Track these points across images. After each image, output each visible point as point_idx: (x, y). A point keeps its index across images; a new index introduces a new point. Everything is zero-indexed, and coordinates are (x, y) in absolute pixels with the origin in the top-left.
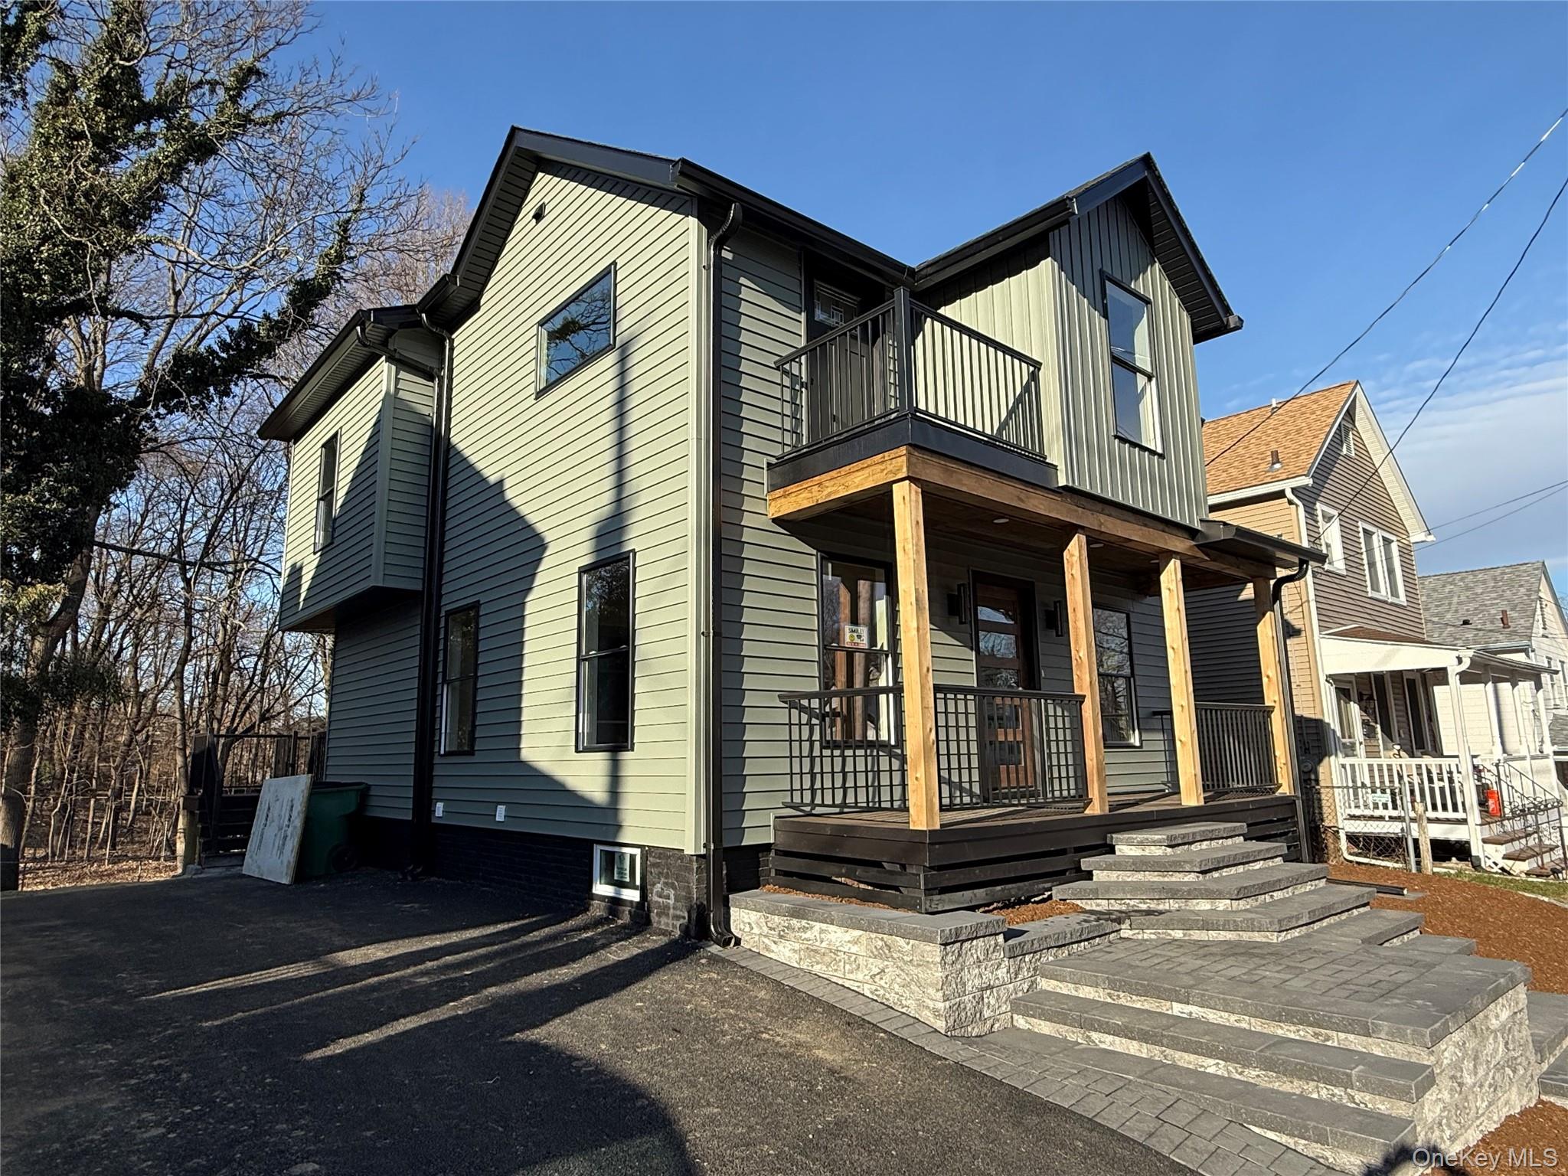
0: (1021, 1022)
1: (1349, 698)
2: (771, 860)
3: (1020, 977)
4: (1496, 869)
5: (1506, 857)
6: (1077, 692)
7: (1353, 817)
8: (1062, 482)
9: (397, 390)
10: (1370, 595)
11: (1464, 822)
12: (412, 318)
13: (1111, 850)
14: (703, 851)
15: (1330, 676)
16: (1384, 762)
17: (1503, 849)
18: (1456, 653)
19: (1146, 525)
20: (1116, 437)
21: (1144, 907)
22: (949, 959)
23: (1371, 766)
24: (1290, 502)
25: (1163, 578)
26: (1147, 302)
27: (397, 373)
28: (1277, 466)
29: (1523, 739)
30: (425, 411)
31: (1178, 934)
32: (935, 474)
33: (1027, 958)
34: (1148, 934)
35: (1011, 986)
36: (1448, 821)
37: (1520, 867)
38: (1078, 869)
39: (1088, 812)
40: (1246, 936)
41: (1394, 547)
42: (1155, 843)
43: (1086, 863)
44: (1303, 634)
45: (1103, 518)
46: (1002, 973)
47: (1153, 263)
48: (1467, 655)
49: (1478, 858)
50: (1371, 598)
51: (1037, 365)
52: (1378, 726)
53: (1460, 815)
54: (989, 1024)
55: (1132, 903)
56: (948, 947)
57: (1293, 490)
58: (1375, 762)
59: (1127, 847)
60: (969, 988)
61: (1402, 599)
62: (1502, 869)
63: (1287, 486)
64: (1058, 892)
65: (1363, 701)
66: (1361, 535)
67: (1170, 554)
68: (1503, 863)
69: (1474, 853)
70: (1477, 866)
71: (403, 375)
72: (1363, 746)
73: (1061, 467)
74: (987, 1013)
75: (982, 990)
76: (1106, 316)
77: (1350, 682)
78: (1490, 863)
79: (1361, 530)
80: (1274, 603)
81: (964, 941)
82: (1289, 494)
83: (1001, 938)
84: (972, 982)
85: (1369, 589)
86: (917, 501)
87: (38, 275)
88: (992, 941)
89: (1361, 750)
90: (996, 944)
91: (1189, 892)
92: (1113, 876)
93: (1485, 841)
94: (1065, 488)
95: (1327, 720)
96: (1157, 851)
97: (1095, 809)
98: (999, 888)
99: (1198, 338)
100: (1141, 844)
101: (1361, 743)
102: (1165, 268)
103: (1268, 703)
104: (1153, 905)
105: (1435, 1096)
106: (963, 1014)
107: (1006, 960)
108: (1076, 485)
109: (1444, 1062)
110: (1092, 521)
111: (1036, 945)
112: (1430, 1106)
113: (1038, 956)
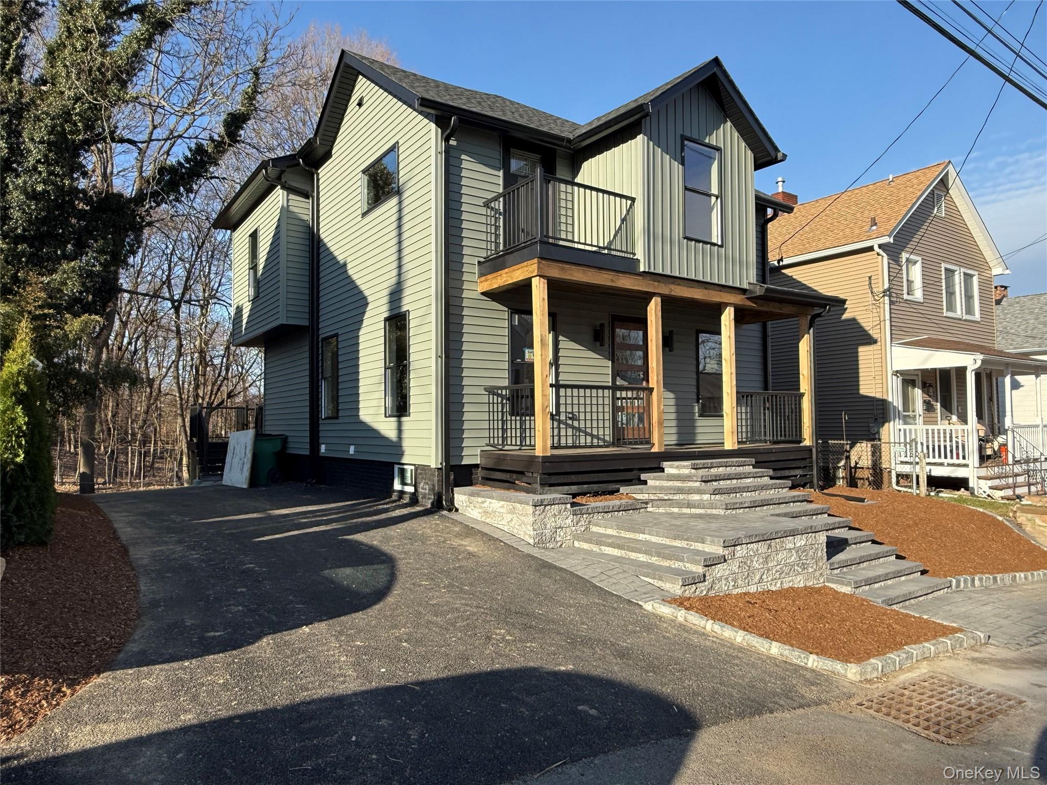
0: (577, 544)
1: (914, 386)
2: (480, 473)
3: (580, 524)
4: (985, 495)
5: (991, 488)
6: (651, 386)
7: (902, 463)
8: (642, 269)
9: (288, 206)
10: (945, 315)
11: (966, 466)
12: (295, 162)
13: (662, 470)
14: (440, 466)
15: (897, 372)
16: (941, 427)
17: (990, 483)
18: (973, 357)
19: (706, 289)
20: (684, 238)
21: (666, 498)
22: (537, 513)
23: (927, 430)
24: (878, 254)
25: (723, 318)
26: (718, 149)
27: (288, 196)
28: (874, 228)
29: (1039, 413)
30: (305, 218)
31: (676, 510)
32: (555, 272)
33: (585, 516)
34: (661, 510)
35: (574, 528)
36: (953, 465)
37: (998, 494)
38: (639, 479)
39: (653, 450)
40: (709, 511)
41: (975, 280)
42: (684, 467)
43: (643, 476)
44: (879, 343)
45: (672, 287)
46: (569, 521)
47: (725, 122)
48: (980, 357)
49: (973, 488)
50: (945, 317)
51: (633, 200)
52: (939, 404)
53: (961, 461)
54: (559, 544)
55: (660, 495)
56: (537, 508)
57: (880, 246)
58: (930, 427)
59: (671, 468)
60: (548, 526)
61: (977, 316)
62: (989, 496)
63: (875, 243)
64: (623, 490)
65: (925, 387)
66: (943, 273)
67: (727, 305)
68: (989, 492)
69: (971, 485)
70: (972, 494)
71: (291, 196)
72: (921, 418)
73: (642, 261)
74: (558, 539)
75: (556, 528)
76: (683, 164)
77: (918, 375)
78: (981, 491)
79: (943, 269)
80: (810, 329)
81: (546, 505)
82: (876, 248)
83: (569, 506)
84: (551, 523)
85: (945, 310)
86: (544, 288)
87: (75, 124)
88: (563, 506)
89: (920, 420)
90: (566, 508)
91: (689, 490)
92: (657, 483)
93: (979, 478)
94: (644, 272)
95: (890, 399)
96: (686, 471)
97: (655, 449)
98: (585, 486)
99: (757, 167)
100: (677, 467)
101: (920, 415)
102: (736, 125)
103: (802, 391)
104: (671, 497)
105: (725, 567)
106: (544, 538)
107: (572, 516)
108: (652, 270)
109: (737, 555)
110: (665, 289)
111: (590, 511)
112: (719, 570)
113: (591, 516)
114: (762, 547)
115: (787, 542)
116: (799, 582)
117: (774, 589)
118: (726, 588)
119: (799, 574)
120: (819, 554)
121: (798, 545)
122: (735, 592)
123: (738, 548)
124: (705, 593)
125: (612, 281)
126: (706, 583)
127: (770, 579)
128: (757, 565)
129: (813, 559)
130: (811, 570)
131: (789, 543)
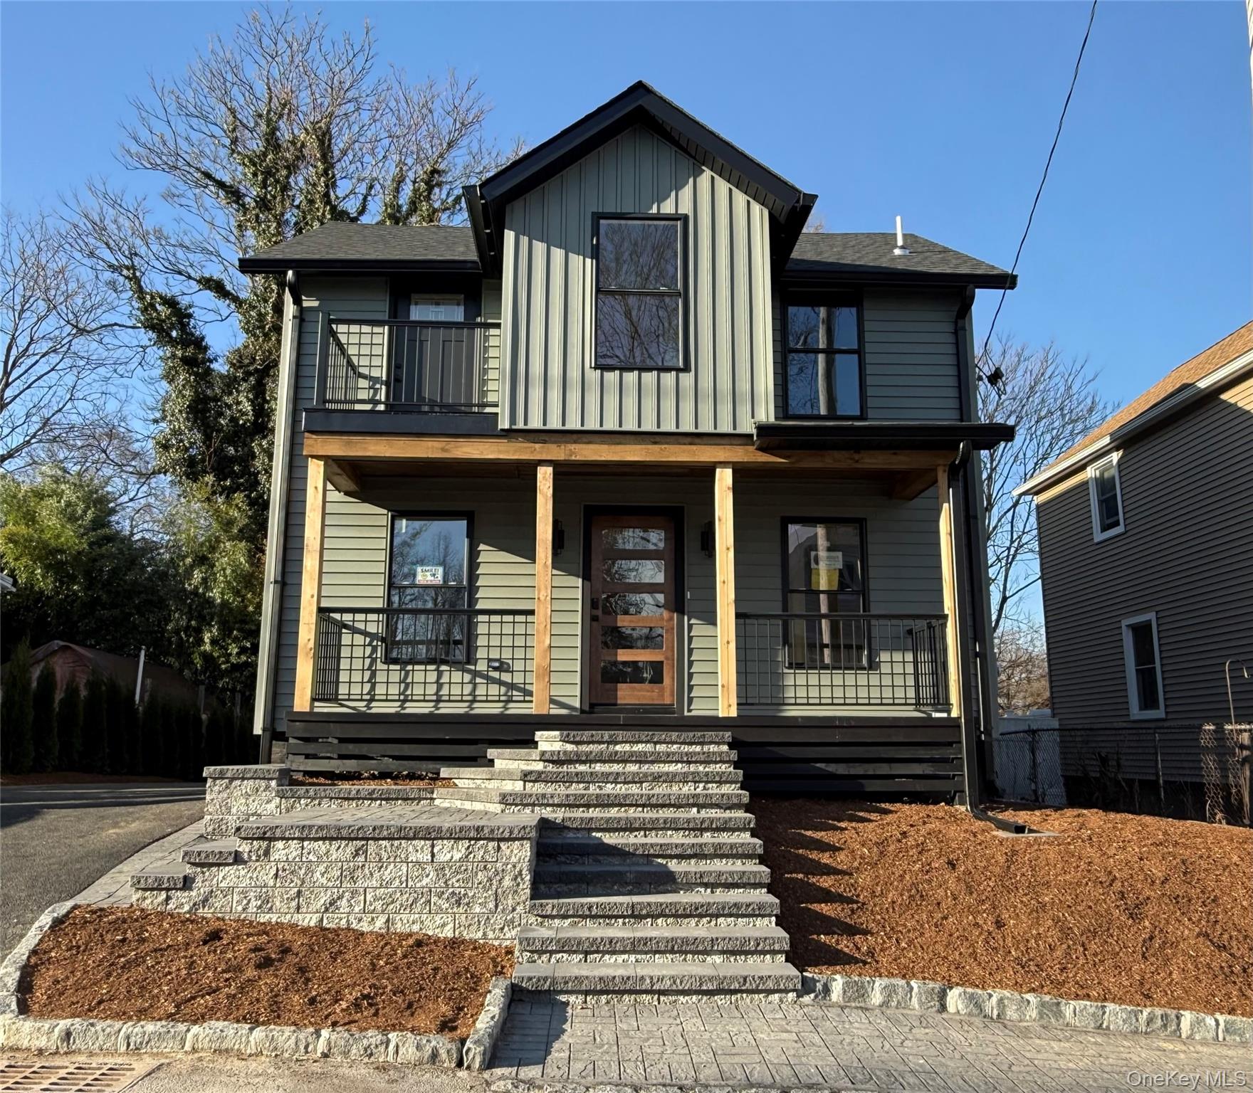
8: (501, 427)
14: (260, 733)
20: (595, 368)
22: (216, 788)
26: (679, 218)
32: (336, 447)
38: (483, 758)
39: (529, 712)
45: (572, 447)
46: (272, 806)
56: (218, 782)
59: (543, 743)
60: (234, 810)
64: (445, 772)
67: (713, 466)
73: (504, 412)
75: (247, 814)
76: (595, 256)
83: (274, 784)
88: (263, 783)
90: (267, 788)
94: (507, 430)
97: (533, 709)
105: (243, 873)
106: (224, 827)
107: (278, 799)
108: (520, 425)
109: (275, 856)
110: (559, 452)
111: (312, 793)
112: (228, 876)
113: (317, 802)
114: (341, 852)
115: (411, 849)
116: (441, 926)
117: (365, 927)
118: (240, 908)
119: (440, 910)
120: (507, 882)
121: (443, 857)
122: (263, 918)
123: (280, 844)
124: (186, 908)
125: (443, 450)
126: (194, 893)
127: (357, 909)
128: (324, 881)
129: (486, 889)
130: (477, 909)
131: (418, 851)
